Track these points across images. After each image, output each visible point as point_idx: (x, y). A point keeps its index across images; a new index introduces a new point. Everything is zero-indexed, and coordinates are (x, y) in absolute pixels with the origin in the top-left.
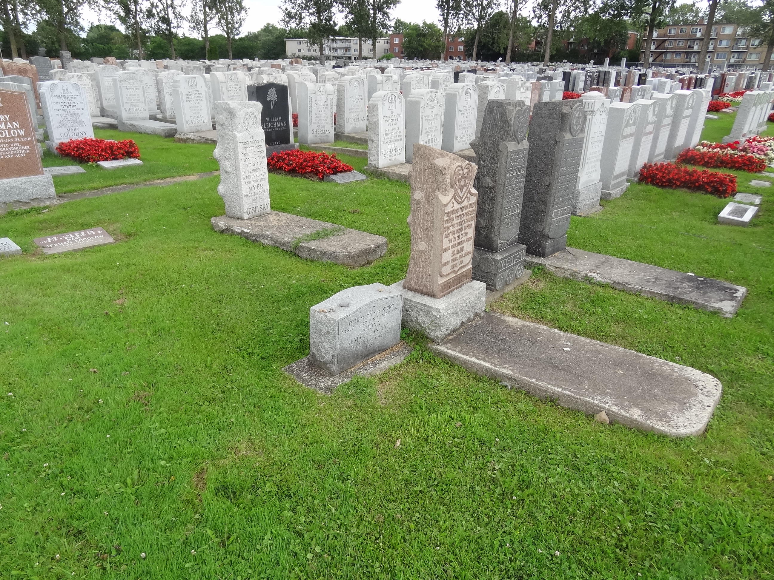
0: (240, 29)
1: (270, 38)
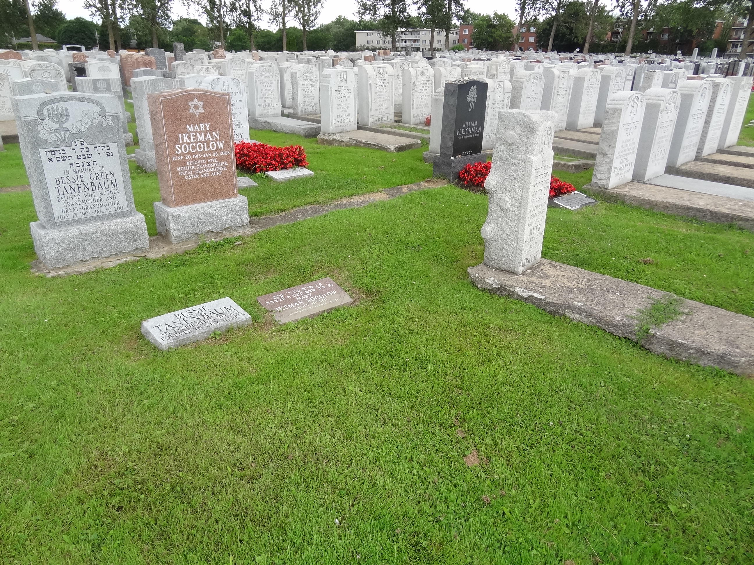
0: (316, 21)
1: (342, 30)
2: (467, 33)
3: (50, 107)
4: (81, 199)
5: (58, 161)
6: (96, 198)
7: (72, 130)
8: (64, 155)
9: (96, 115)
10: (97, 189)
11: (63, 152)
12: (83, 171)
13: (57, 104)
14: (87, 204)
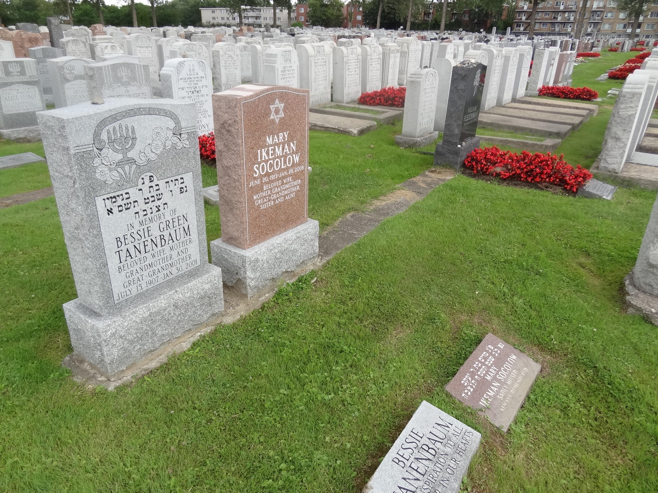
1: (187, 7)
2: (303, 11)
3: (110, 127)
4: (147, 263)
5: (120, 211)
6: (165, 256)
7: (139, 161)
8: (128, 201)
9: (170, 134)
10: (167, 243)
11: (127, 196)
12: (151, 220)
13: (120, 122)
14: (154, 268)
